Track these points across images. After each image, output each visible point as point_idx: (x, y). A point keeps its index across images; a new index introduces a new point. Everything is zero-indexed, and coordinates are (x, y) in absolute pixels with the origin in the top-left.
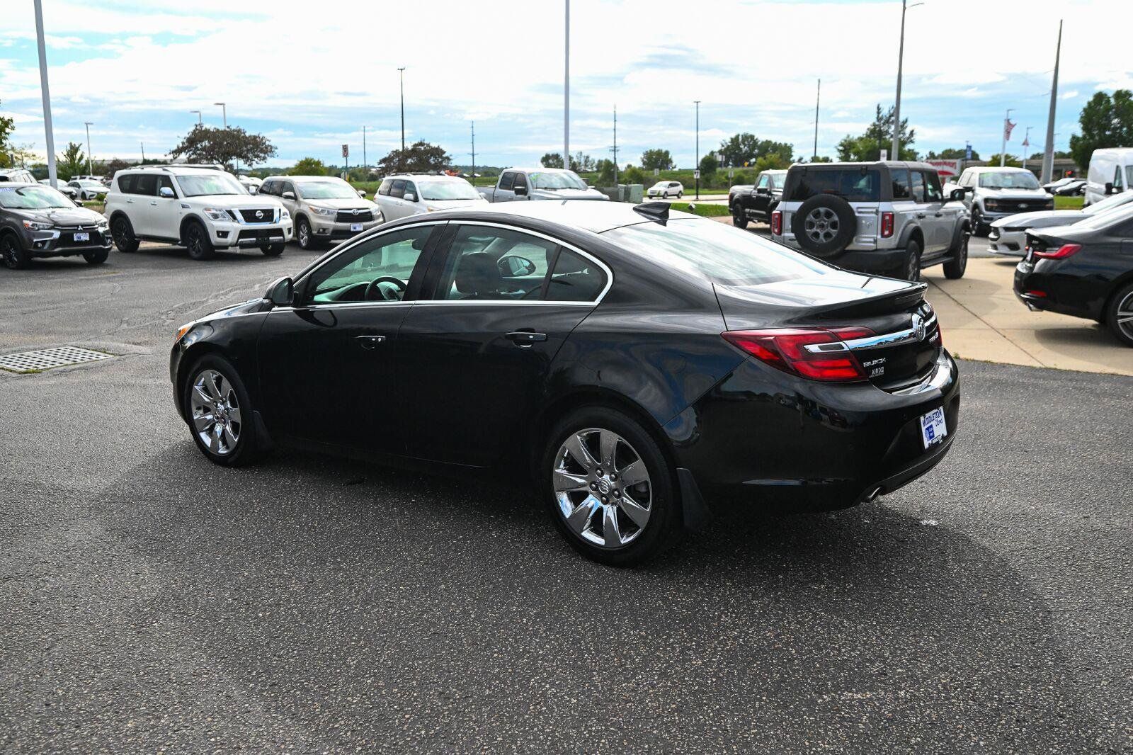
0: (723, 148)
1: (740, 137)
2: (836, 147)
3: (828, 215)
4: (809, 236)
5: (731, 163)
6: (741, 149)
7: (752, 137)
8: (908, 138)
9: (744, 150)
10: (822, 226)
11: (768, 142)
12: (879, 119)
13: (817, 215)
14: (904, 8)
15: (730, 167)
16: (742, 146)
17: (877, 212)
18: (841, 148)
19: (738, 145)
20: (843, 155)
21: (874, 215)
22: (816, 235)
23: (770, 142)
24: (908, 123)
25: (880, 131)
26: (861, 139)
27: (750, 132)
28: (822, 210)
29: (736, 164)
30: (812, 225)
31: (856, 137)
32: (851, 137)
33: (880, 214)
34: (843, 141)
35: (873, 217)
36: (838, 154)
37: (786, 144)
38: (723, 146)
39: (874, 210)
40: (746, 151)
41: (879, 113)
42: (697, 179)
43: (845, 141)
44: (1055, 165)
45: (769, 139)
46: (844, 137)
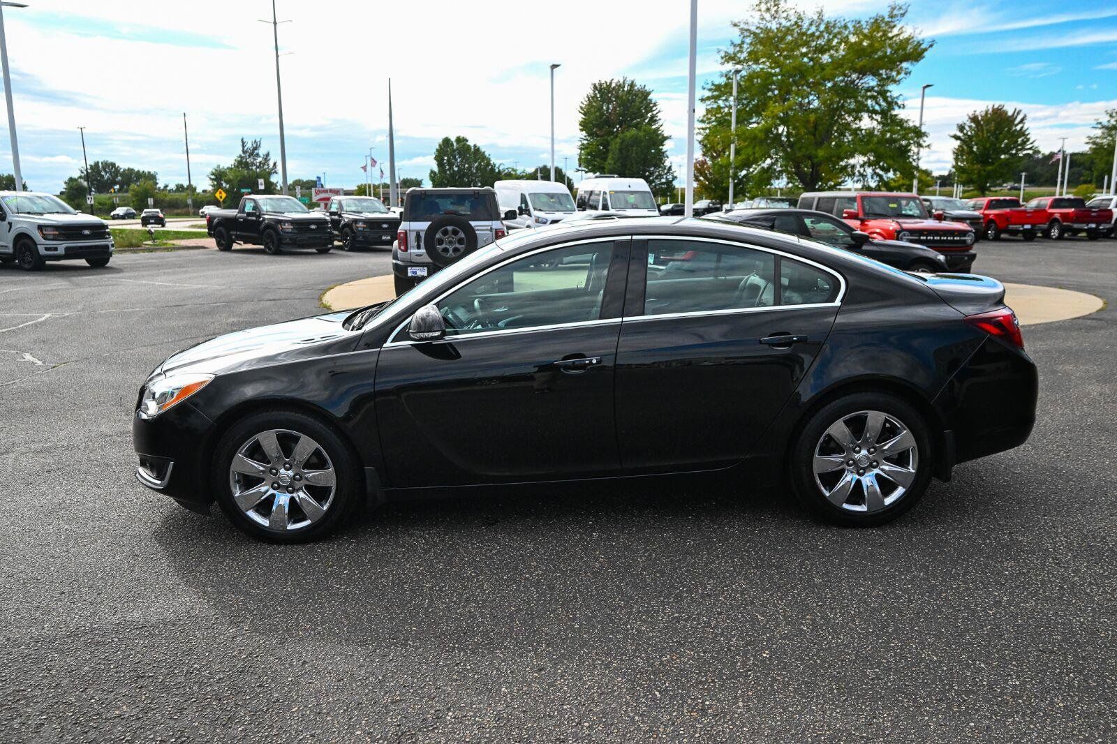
0: (83, 175)
1: (100, 165)
2: (208, 176)
3: (455, 233)
4: (440, 251)
5: (93, 190)
6: (103, 176)
7: (113, 165)
8: (272, 170)
9: (106, 177)
10: (451, 243)
11: (131, 170)
12: (244, 152)
13: (445, 233)
14: (277, 56)
15: (93, 193)
16: (103, 173)
17: (491, 229)
18: (213, 177)
19: (99, 172)
20: (216, 183)
21: (489, 232)
22: (446, 250)
23: (132, 170)
24: (270, 156)
25: (246, 162)
26: (230, 169)
27: (110, 160)
28: (450, 228)
29: (99, 191)
30: (441, 242)
31: (226, 167)
32: (221, 167)
33: (494, 231)
34: (214, 171)
35: (488, 234)
36: (210, 182)
37: (149, 173)
38: (82, 172)
39: (489, 228)
40: (108, 179)
41: (243, 146)
42: (92, 205)
43: (216, 170)
44: (383, 194)
45: (131, 167)
46: (215, 166)
